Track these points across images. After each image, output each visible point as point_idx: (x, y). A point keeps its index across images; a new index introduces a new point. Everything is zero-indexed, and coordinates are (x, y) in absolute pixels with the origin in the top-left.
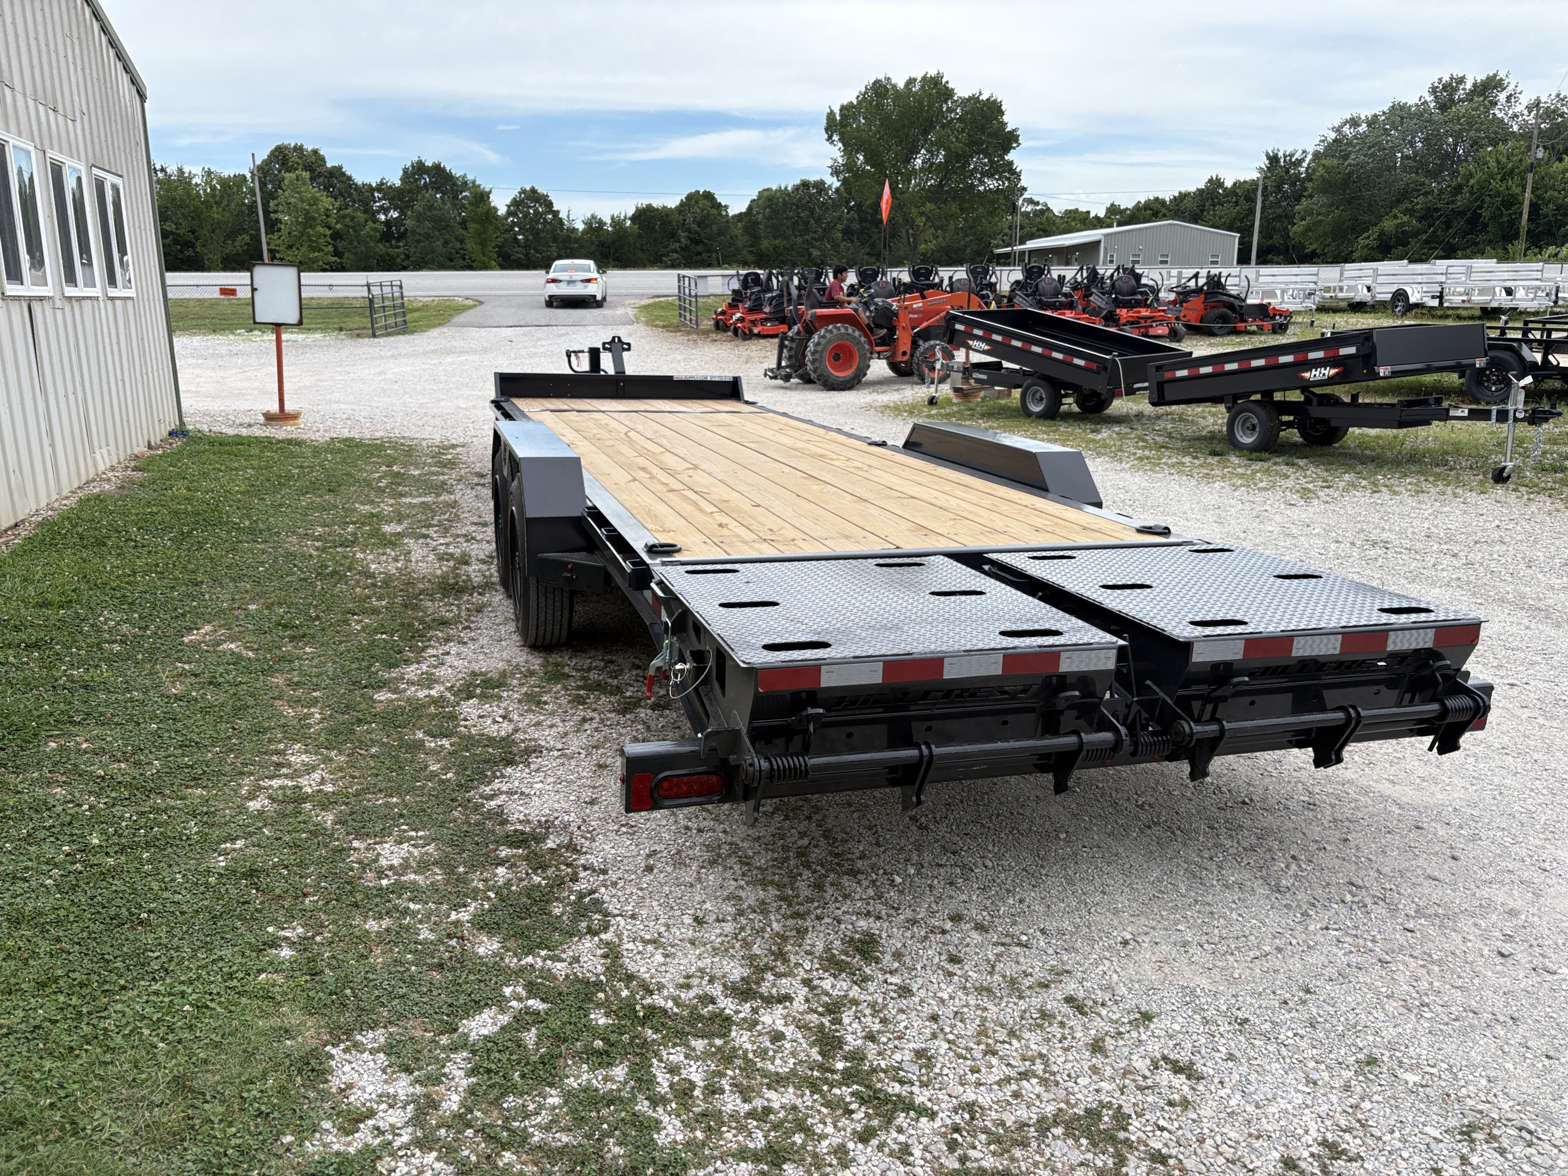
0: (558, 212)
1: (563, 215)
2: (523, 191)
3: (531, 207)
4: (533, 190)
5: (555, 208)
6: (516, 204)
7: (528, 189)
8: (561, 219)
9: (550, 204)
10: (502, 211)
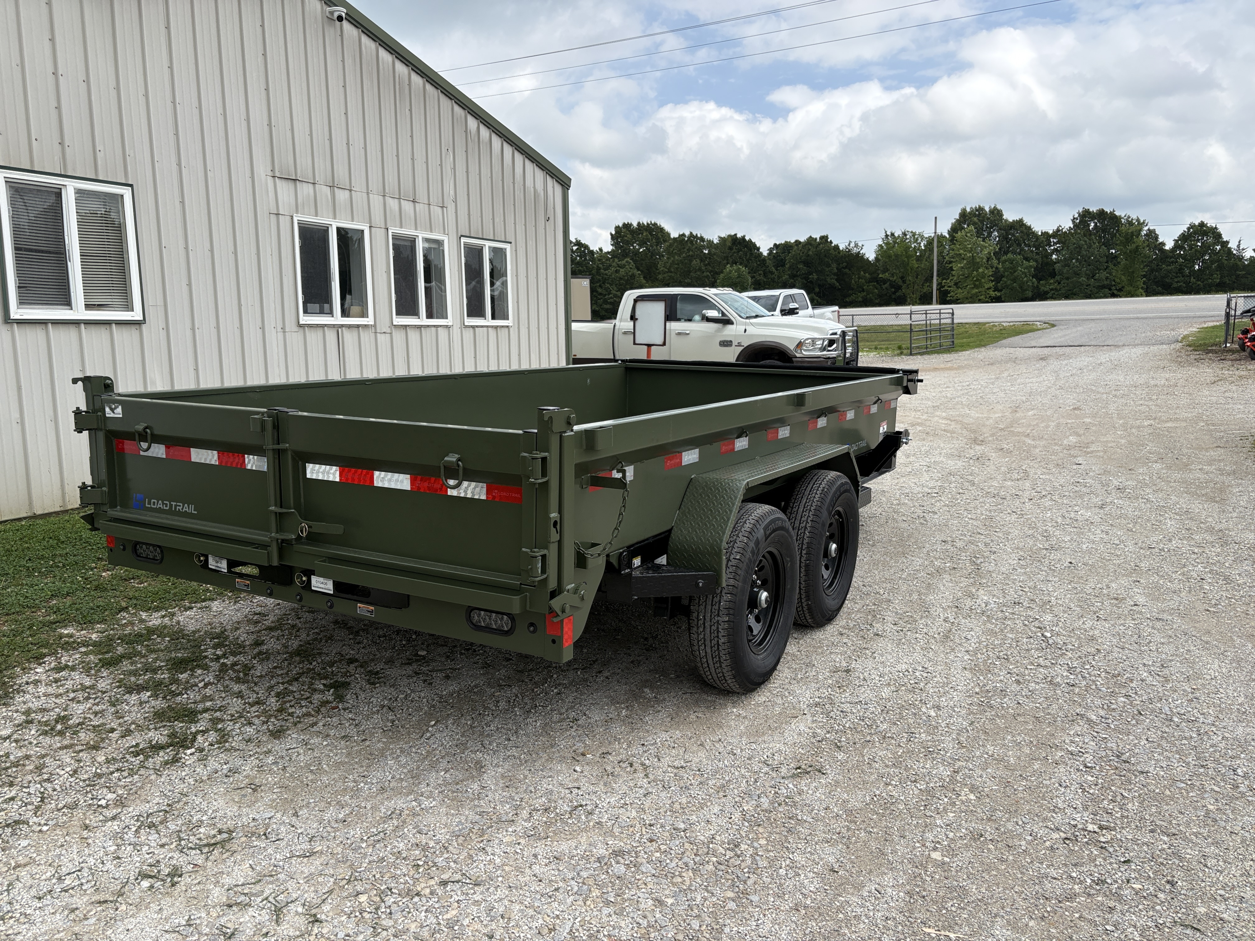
0: (1228, 242)
1: (1233, 245)
2: (1192, 226)
3: (1198, 240)
4: (1202, 224)
5: (1225, 240)
6: (1184, 238)
7: (1197, 224)
8: (1230, 249)
9: (1219, 236)
10: (1169, 245)
